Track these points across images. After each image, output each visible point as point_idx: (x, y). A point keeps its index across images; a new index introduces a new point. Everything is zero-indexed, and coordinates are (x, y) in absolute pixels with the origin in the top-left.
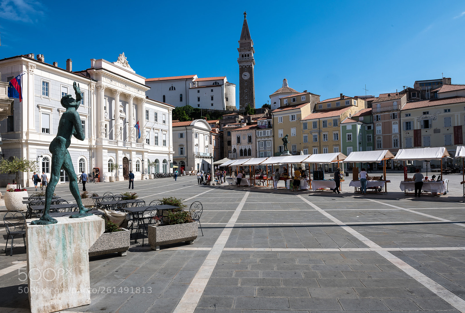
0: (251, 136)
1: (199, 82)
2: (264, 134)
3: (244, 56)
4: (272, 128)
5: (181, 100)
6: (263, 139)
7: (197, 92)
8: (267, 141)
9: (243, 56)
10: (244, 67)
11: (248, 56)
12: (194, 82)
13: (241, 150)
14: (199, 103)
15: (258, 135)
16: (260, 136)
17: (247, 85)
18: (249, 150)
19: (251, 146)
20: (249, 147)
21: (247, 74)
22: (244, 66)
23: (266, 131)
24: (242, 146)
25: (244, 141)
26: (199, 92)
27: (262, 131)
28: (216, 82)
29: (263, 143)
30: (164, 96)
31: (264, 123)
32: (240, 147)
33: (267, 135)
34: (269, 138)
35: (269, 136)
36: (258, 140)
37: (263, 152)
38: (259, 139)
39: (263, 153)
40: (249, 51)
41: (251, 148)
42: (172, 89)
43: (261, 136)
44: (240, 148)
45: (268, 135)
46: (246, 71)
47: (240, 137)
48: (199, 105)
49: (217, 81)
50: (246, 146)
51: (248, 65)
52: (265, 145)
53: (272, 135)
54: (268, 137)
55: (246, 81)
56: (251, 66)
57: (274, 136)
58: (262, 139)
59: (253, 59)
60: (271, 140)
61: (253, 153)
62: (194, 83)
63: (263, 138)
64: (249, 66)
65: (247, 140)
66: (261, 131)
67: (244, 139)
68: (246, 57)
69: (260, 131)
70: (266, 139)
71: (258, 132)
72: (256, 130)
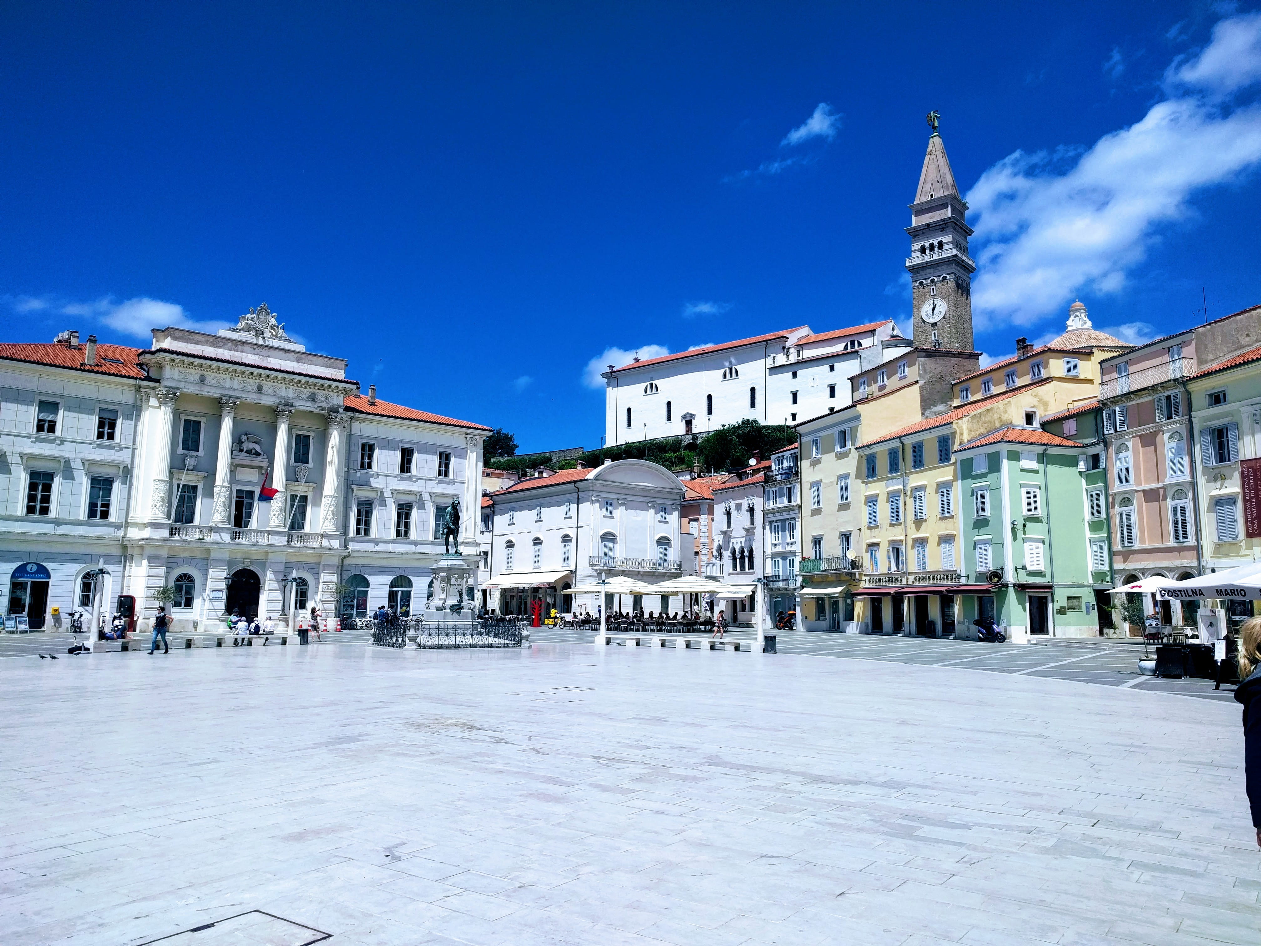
0: (753, 505)
1: (805, 347)
2: (781, 499)
3: (927, 248)
4: (798, 476)
5: (753, 405)
6: (778, 516)
8: (787, 523)
9: (923, 250)
10: (929, 283)
11: (941, 245)
12: (789, 348)
13: (734, 552)
14: (794, 409)
15: (769, 503)
16: (771, 506)
17: (938, 340)
18: (751, 551)
19: (752, 538)
20: (750, 542)
21: (937, 303)
22: (927, 280)
24: (735, 541)
25: (740, 521)
26: (794, 375)
28: (853, 342)
29: (780, 530)
30: (709, 397)
31: (785, 461)
32: (731, 541)
33: (786, 503)
34: (791, 512)
36: (768, 518)
37: (780, 559)
38: (770, 516)
39: (778, 562)
40: (943, 230)
41: (753, 548)
42: (731, 376)
44: (731, 546)
46: (936, 296)
47: (730, 509)
48: (794, 416)
49: (856, 339)
50: (743, 540)
51: (939, 277)
52: (784, 535)
53: (798, 500)
54: (789, 509)
55: (934, 326)
56: (949, 278)
57: (800, 506)
58: (776, 514)
60: (795, 519)
61: (758, 560)
63: (778, 512)
64: (944, 278)
65: (744, 520)
66: (775, 489)
67: (740, 517)
68: (932, 253)
69: (771, 489)
70: (785, 515)
71: (768, 493)
72: (763, 486)
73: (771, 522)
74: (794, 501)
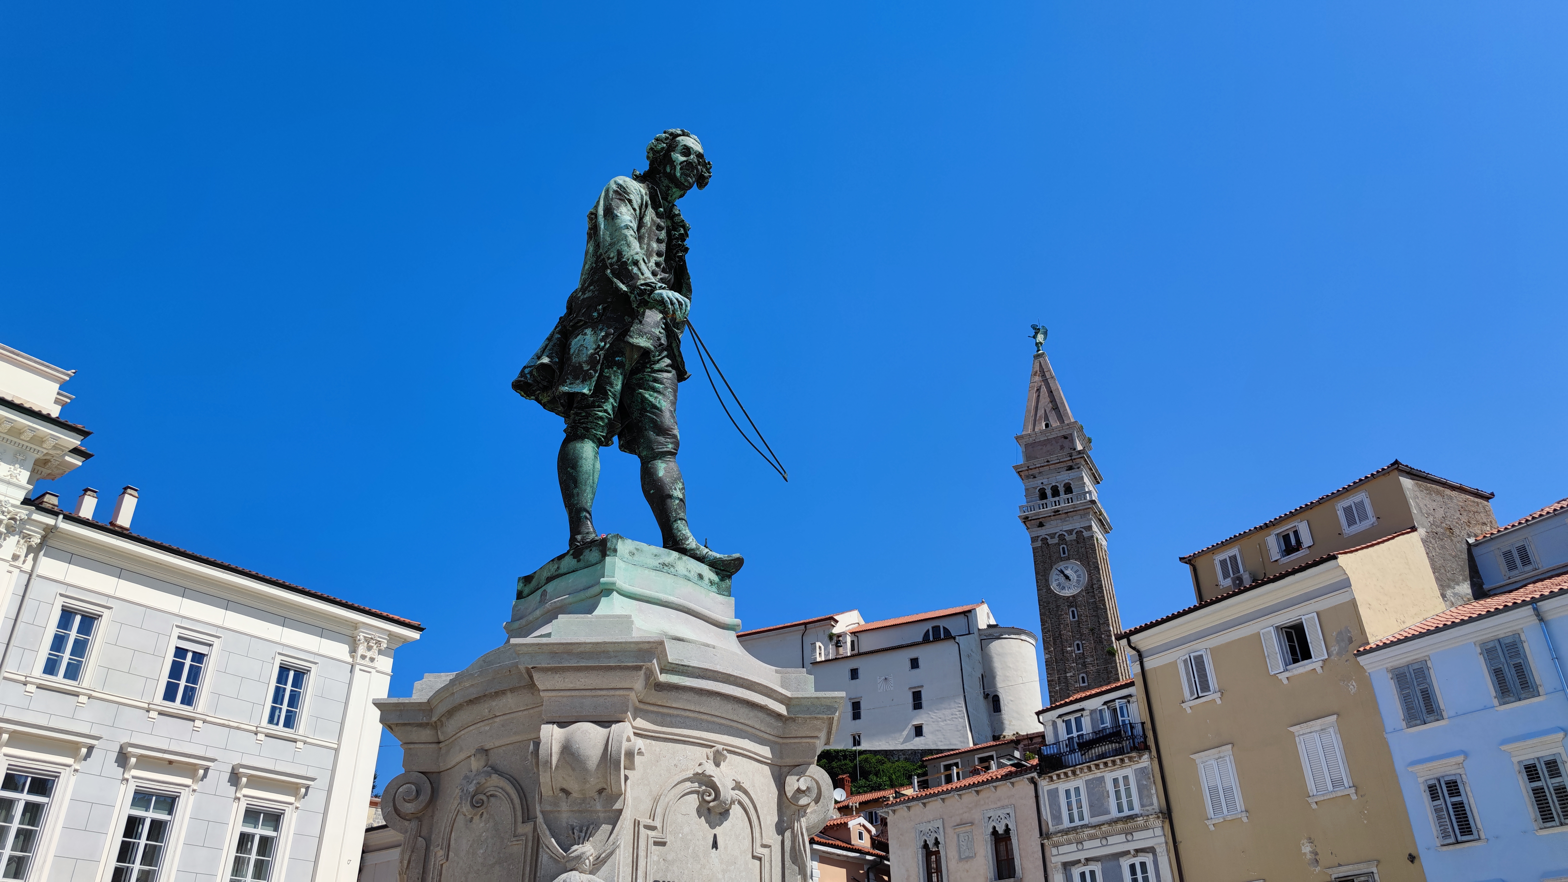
0: (1007, 830)
1: (861, 636)
2: (1098, 807)
3: (1049, 492)
4: (1147, 748)
6: (1092, 848)
7: (848, 675)
8: (1125, 863)
9: (1043, 495)
10: (1056, 541)
11: (1068, 489)
12: (839, 636)
14: (856, 727)
15: (1057, 818)
16: (1066, 824)
17: (1079, 622)
21: (1074, 570)
22: (1052, 536)
23: (1109, 777)
25: (969, 872)
26: (854, 674)
27: (1080, 782)
28: (936, 629)
29: (1098, 877)
31: (1086, 720)
33: (1114, 813)
34: (1137, 835)
35: (1130, 818)
36: (1057, 857)
38: (1063, 849)
40: (1070, 468)
43: (1077, 823)
45: (1126, 812)
46: (1068, 559)
47: (937, 843)
48: (856, 737)
49: (942, 624)
51: (1070, 532)
53: (1156, 802)
54: (1127, 825)
55: (1072, 601)
56: (1086, 534)
58: (1087, 845)
59: (1093, 502)
60: (1151, 850)
62: (837, 640)
63: (1092, 838)
64: (1079, 533)
66: (1071, 784)
67: (968, 858)
68: (1057, 499)
69: (1062, 786)
70: (1117, 843)
71: (1053, 794)
72: (1032, 781)
74: (1142, 806)
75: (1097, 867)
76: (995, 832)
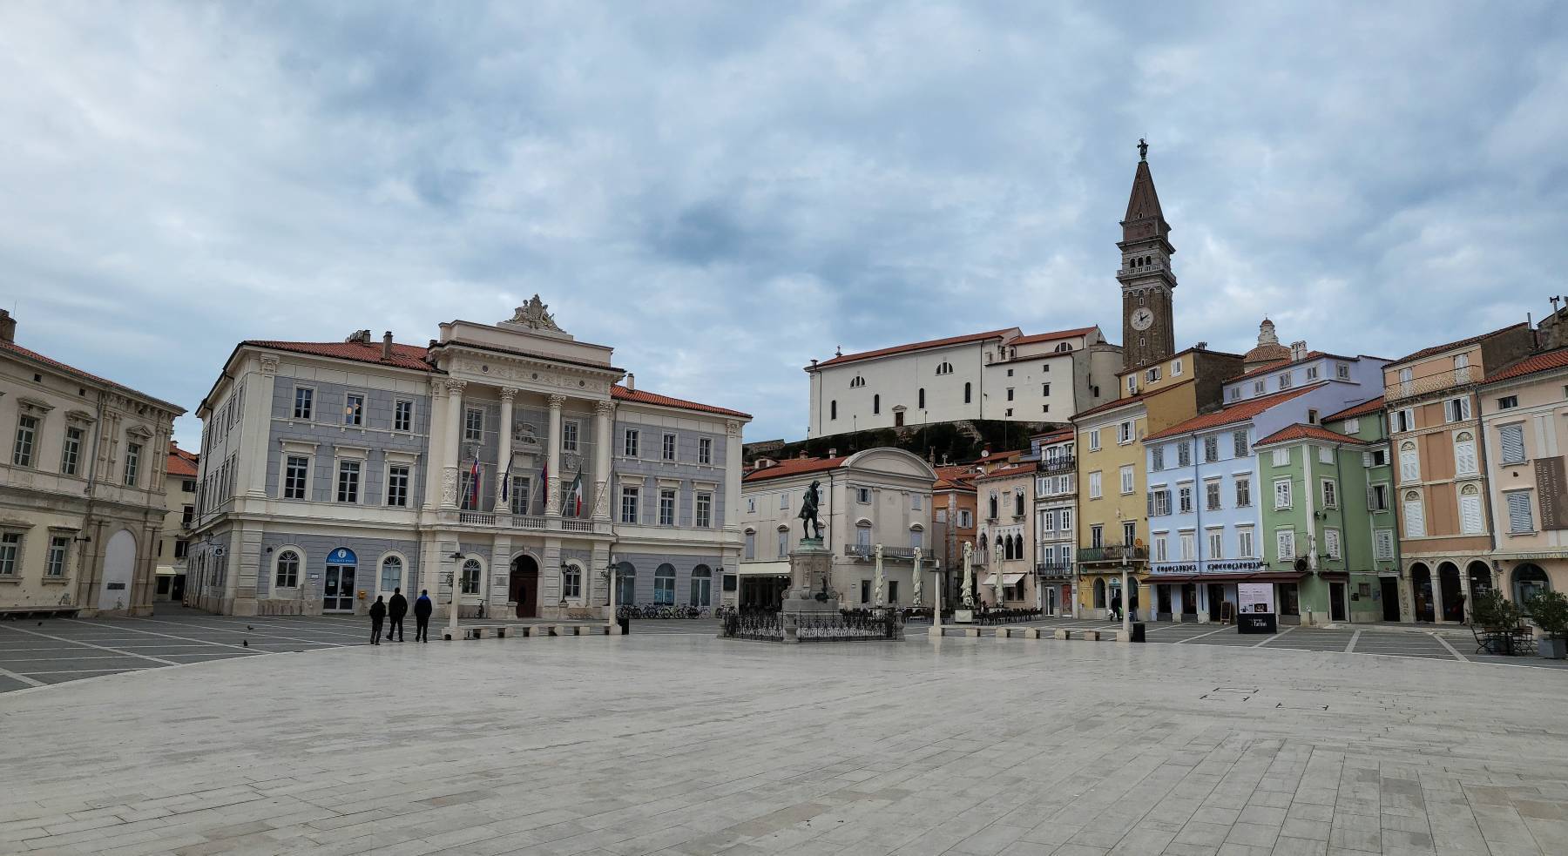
0: (1023, 497)
2: (1055, 488)
4: (1074, 469)
6: (1052, 505)
8: (1062, 512)
13: (1000, 541)
15: (1041, 492)
16: (1043, 495)
18: (1019, 539)
19: (1021, 527)
20: (1019, 530)
23: (1060, 477)
24: (1002, 529)
25: (1007, 509)
29: (1053, 516)
31: (1057, 451)
32: (997, 529)
33: (1061, 493)
34: (1066, 501)
35: (1065, 495)
36: (1039, 507)
37: (1053, 547)
38: (1042, 505)
39: (1051, 550)
41: (1023, 536)
43: (1047, 494)
44: (997, 534)
45: (1064, 492)
47: (996, 500)
50: (1011, 528)
52: (1057, 524)
53: (1074, 489)
54: (1063, 498)
57: (1077, 496)
58: (1050, 504)
60: (1070, 508)
61: (1027, 549)
63: (1052, 501)
65: (1012, 508)
67: (1006, 505)
69: (1044, 479)
70: (1060, 504)
71: (1040, 482)
72: (1034, 476)
73: (1042, 511)
74: (1070, 491)
75: (1052, 513)
76: (1018, 495)
